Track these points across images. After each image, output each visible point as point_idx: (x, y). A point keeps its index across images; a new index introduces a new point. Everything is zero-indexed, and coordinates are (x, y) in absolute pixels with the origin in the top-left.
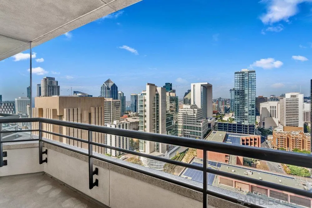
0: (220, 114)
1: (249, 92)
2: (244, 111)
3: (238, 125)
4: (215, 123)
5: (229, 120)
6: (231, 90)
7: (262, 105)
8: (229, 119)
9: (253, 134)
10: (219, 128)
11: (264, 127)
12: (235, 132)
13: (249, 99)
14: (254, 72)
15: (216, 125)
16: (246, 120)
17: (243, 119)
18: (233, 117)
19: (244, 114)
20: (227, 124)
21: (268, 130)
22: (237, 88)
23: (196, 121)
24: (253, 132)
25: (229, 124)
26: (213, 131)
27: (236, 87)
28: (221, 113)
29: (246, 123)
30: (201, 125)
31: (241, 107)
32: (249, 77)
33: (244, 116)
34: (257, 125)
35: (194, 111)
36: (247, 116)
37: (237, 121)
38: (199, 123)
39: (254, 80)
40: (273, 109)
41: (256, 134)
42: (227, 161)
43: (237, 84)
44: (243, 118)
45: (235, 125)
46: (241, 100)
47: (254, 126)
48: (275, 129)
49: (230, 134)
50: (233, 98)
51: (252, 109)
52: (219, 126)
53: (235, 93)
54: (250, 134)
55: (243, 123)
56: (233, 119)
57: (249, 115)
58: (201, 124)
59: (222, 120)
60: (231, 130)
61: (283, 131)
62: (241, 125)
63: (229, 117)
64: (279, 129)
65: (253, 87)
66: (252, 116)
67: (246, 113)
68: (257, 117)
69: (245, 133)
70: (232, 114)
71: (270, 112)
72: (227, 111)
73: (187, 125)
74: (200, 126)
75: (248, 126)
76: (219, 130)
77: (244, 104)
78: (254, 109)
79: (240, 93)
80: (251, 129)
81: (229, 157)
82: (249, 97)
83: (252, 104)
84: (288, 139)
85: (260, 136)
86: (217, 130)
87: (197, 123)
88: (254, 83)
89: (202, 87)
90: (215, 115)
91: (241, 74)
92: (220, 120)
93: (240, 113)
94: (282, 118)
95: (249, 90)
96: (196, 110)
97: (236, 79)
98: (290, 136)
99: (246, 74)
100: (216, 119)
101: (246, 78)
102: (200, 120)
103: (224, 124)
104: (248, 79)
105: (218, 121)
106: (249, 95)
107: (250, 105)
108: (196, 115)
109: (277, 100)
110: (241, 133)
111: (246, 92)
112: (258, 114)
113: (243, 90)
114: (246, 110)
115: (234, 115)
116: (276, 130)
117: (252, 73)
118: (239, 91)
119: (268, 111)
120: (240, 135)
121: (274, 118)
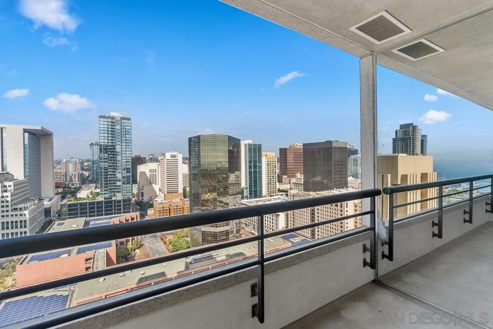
0: (71, 188)
1: (122, 148)
2: (115, 179)
3: (106, 203)
4: (61, 205)
5: (91, 196)
6: (92, 144)
7: (141, 168)
8: (89, 194)
9: (130, 212)
10: (69, 214)
11: (143, 199)
12: (102, 215)
13: (122, 159)
14: (129, 119)
15: (64, 209)
16: (118, 192)
17: (114, 192)
18: (98, 190)
19: (115, 183)
20: (86, 203)
21: (148, 202)
22: (104, 141)
23: (9, 209)
24: (129, 208)
25: (90, 204)
26: (57, 223)
27: (101, 141)
28: (73, 185)
29: (119, 197)
30: (25, 215)
31: (110, 173)
32: (121, 126)
33: (115, 186)
34: (134, 197)
35: (5, 186)
36: (119, 186)
37: (104, 196)
38: (21, 213)
39: (128, 132)
40: (153, 173)
41: (133, 211)
42: (90, 268)
43: (103, 135)
44: (115, 189)
45: (101, 203)
46: (110, 162)
47: (130, 200)
48: (155, 200)
49: (93, 220)
50: (96, 157)
51: (128, 174)
52: (69, 210)
53: (101, 149)
54: (124, 212)
55: (113, 198)
56: (98, 194)
57: (124, 183)
58: (26, 212)
59: (76, 199)
60: (94, 212)
61: (164, 201)
62: (111, 202)
63: (90, 191)
64: (160, 199)
65: (128, 142)
66: (128, 186)
67: (119, 181)
68: (134, 185)
69: (118, 213)
70: (95, 185)
71: (149, 177)
72: (84, 181)
74: (22, 219)
75: (122, 202)
76: (69, 218)
77: (115, 168)
78: (130, 174)
79: (108, 150)
80: (126, 205)
81: (92, 261)
82: (122, 157)
83: (128, 167)
84: (170, 210)
85: (138, 213)
86: (66, 219)
87: (14, 213)
88: (129, 136)
89: (26, 135)
90: (60, 191)
91: (110, 120)
92: (72, 199)
93: (109, 183)
94: (162, 184)
95: (122, 146)
96: (11, 183)
97: (101, 126)
98: (171, 205)
99: (117, 121)
100: (63, 198)
101: (118, 127)
102: (22, 206)
103: (81, 204)
104: (121, 129)
105: (68, 201)
106: (122, 154)
107: (125, 169)
108: (11, 196)
109: (157, 161)
110: (111, 214)
111: (118, 148)
112: (135, 182)
113: (113, 146)
114: (119, 176)
115: (99, 186)
116: (157, 201)
117: (126, 121)
118: (107, 147)
120: (111, 218)
121: (154, 185)
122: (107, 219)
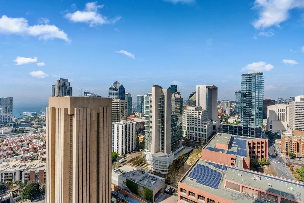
0: (225, 116)
1: (256, 94)
2: (250, 114)
3: (244, 128)
4: (220, 125)
5: (235, 123)
6: (236, 92)
7: (270, 108)
8: (234, 122)
9: (260, 138)
10: (224, 131)
11: (271, 131)
12: (241, 135)
13: (256, 101)
14: (262, 74)
15: (221, 127)
16: (252, 123)
17: (250, 122)
18: (240, 120)
19: (250, 117)
20: (232, 126)
21: (276, 134)
22: (244, 90)
23: (200, 122)
24: (260, 135)
25: (235, 127)
26: (218, 134)
27: (242, 90)
29: (253, 126)
30: (206, 126)
31: (247, 110)
32: (256, 79)
33: (250, 119)
34: (264, 128)
35: (199, 113)
36: (253, 119)
37: (243, 124)
38: (204, 125)
39: (262, 82)
40: (281, 112)
41: (263, 138)
42: (233, 164)
43: (243, 86)
44: (250, 120)
45: (241, 127)
46: (247, 103)
47: (261, 129)
48: (283, 133)
49: (236, 137)
50: (239, 100)
51: (260, 112)
52: (224, 128)
53: (242, 95)
54: (256, 137)
55: (249, 126)
56: (239, 122)
57: (256, 117)
58: (206, 125)
59: (227, 123)
60: (237, 132)
61: (292, 136)
62: (247, 128)
63: (234, 120)
64: (288, 133)
65: (261, 90)
66: (259, 119)
67: (253, 115)
68: (264, 120)
69: (252, 136)
70: (237, 116)
71: (278, 115)
72: (232, 113)
73: (191, 126)
74: (205, 128)
75: (255, 129)
76: (224, 133)
77: (250, 107)
78: (261, 112)
79: (247, 96)
80: (258, 133)
81: (235, 161)
82: (256, 100)
83: (260, 106)
84: (298, 144)
85: (267, 140)
86: (222, 133)
87: (202, 125)
88: (262, 85)
89: (207, 89)
90: (220, 118)
91: (248, 76)
92: (226, 122)
93: (246, 115)
94: (291, 121)
95: (256, 92)
96: (201, 111)
97: (242, 81)
98: (300, 141)
99: (253, 76)
100: (221, 121)
101: (253, 80)
102: (204, 122)
103: (230, 126)
104: (256, 81)
105: (224, 123)
106: (256, 98)
107: (257, 108)
108: (201, 117)
109: (286, 103)
110: (247, 136)
111: (253, 94)
112: (265, 117)
113: (250, 93)
114: (253, 112)
115: (240, 117)
116: (285, 134)
117: (260, 76)
118: (245, 93)
119: (276, 114)
120: (247, 138)
121: (282, 122)
122: (245, 138)
